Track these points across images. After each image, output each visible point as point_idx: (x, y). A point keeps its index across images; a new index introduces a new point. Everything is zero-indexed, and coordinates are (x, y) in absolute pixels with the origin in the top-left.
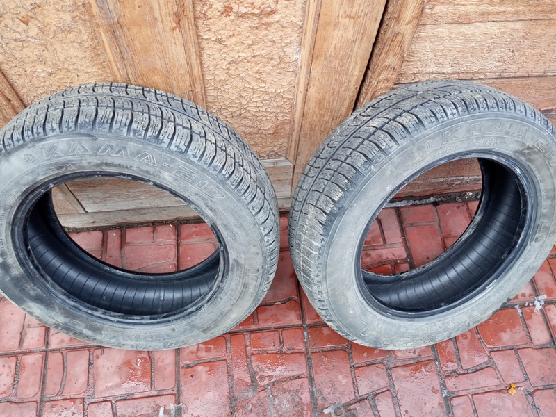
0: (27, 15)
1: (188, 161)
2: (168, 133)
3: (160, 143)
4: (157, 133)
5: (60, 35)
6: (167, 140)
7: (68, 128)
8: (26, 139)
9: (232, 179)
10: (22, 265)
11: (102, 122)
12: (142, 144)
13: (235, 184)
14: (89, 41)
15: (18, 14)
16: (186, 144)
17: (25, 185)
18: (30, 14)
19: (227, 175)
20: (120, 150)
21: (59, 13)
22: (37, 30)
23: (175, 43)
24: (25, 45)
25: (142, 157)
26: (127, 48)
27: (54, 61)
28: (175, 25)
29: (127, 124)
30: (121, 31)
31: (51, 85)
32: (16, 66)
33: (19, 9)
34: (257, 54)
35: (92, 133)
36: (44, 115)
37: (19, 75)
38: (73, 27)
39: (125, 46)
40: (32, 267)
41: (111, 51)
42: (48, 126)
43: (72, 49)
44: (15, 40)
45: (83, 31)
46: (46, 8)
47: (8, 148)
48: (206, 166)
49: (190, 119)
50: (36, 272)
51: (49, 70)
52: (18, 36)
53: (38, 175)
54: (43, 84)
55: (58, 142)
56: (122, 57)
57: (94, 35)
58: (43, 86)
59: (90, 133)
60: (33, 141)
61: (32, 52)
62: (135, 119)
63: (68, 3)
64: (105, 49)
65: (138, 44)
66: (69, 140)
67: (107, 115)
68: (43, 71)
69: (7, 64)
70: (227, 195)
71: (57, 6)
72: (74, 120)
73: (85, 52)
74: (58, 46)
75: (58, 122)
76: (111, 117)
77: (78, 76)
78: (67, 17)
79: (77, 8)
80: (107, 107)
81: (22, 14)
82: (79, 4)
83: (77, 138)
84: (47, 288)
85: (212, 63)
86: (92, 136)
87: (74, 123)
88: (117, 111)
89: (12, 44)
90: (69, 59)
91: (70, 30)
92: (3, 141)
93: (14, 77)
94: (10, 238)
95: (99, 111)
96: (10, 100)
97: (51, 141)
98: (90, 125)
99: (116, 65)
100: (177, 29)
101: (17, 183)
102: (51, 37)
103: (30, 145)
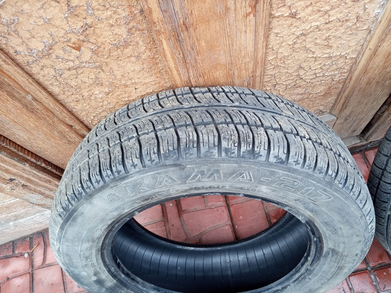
0: (79, 40)
1: (290, 170)
2: (263, 143)
3: (257, 158)
4: (251, 146)
5: (116, 53)
6: (264, 153)
7: (151, 160)
8: (107, 179)
9: (339, 178)
10: (114, 276)
11: (187, 148)
12: (237, 163)
13: (343, 181)
14: (147, 51)
15: (69, 41)
16: (285, 152)
17: (111, 219)
18: (82, 38)
19: (334, 175)
20: (212, 174)
21: (113, 28)
22: (90, 53)
23: (246, 32)
24: (79, 72)
25: (237, 176)
26: (192, 51)
27: (111, 80)
28: (250, 10)
29: (216, 143)
30: (186, 33)
31: (110, 103)
32: (72, 94)
33: (70, 35)
34: (332, 19)
35: (178, 162)
36: (119, 148)
37: (77, 101)
38: (129, 40)
39: (189, 49)
40: (123, 276)
41: (173, 58)
42: (128, 163)
43: (129, 64)
44: (69, 69)
45: (141, 43)
46: (99, 26)
47: (88, 190)
48: (310, 171)
49: (274, 115)
50: (127, 279)
51: (107, 90)
52: (71, 64)
53: (124, 209)
54: (101, 104)
55: (142, 178)
56: (185, 62)
57: (153, 44)
58: (102, 106)
59: (176, 162)
60: (115, 180)
61: (87, 76)
62: (222, 135)
63: (124, 15)
64: (165, 56)
65: (203, 44)
66: (154, 174)
67: (191, 137)
68: (100, 93)
69: (64, 94)
70: (334, 195)
71: (111, 22)
72: (156, 151)
73: (143, 64)
74: (114, 65)
75: (138, 156)
76: (195, 139)
77: (136, 89)
78: (122, 31)
79: (134, 17)
80: (186, 126)
81: (73, 40)
82: (136, 12)
83: (163, 170)
84: (139, 288)
85: (278, 42)
86: (179, 165)
87: (156, 155)
88: (200, 128)
89: (67, 74)
90: (126, 75)
91: (126, 45)
92: (81, 183)
93: (72, 104)
94: (100, 261)
95: (180, 133)
96: (71, 126)
97: (135, 178)
98: (175, 154)
99: (178, 71)
100: (252, 15)
101: (103, 220)
102: (105, 57)
103: (112, 185)
